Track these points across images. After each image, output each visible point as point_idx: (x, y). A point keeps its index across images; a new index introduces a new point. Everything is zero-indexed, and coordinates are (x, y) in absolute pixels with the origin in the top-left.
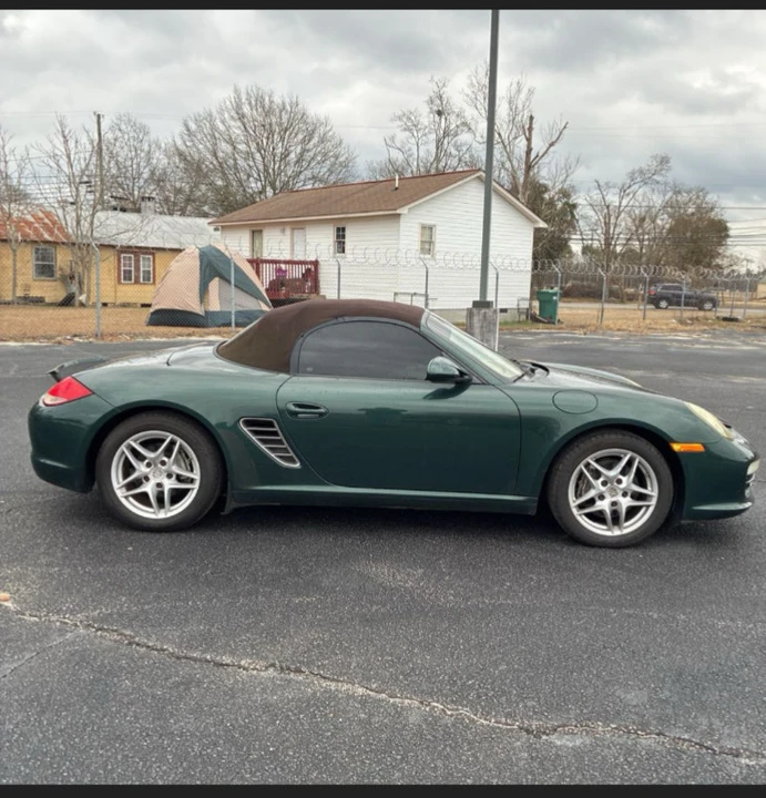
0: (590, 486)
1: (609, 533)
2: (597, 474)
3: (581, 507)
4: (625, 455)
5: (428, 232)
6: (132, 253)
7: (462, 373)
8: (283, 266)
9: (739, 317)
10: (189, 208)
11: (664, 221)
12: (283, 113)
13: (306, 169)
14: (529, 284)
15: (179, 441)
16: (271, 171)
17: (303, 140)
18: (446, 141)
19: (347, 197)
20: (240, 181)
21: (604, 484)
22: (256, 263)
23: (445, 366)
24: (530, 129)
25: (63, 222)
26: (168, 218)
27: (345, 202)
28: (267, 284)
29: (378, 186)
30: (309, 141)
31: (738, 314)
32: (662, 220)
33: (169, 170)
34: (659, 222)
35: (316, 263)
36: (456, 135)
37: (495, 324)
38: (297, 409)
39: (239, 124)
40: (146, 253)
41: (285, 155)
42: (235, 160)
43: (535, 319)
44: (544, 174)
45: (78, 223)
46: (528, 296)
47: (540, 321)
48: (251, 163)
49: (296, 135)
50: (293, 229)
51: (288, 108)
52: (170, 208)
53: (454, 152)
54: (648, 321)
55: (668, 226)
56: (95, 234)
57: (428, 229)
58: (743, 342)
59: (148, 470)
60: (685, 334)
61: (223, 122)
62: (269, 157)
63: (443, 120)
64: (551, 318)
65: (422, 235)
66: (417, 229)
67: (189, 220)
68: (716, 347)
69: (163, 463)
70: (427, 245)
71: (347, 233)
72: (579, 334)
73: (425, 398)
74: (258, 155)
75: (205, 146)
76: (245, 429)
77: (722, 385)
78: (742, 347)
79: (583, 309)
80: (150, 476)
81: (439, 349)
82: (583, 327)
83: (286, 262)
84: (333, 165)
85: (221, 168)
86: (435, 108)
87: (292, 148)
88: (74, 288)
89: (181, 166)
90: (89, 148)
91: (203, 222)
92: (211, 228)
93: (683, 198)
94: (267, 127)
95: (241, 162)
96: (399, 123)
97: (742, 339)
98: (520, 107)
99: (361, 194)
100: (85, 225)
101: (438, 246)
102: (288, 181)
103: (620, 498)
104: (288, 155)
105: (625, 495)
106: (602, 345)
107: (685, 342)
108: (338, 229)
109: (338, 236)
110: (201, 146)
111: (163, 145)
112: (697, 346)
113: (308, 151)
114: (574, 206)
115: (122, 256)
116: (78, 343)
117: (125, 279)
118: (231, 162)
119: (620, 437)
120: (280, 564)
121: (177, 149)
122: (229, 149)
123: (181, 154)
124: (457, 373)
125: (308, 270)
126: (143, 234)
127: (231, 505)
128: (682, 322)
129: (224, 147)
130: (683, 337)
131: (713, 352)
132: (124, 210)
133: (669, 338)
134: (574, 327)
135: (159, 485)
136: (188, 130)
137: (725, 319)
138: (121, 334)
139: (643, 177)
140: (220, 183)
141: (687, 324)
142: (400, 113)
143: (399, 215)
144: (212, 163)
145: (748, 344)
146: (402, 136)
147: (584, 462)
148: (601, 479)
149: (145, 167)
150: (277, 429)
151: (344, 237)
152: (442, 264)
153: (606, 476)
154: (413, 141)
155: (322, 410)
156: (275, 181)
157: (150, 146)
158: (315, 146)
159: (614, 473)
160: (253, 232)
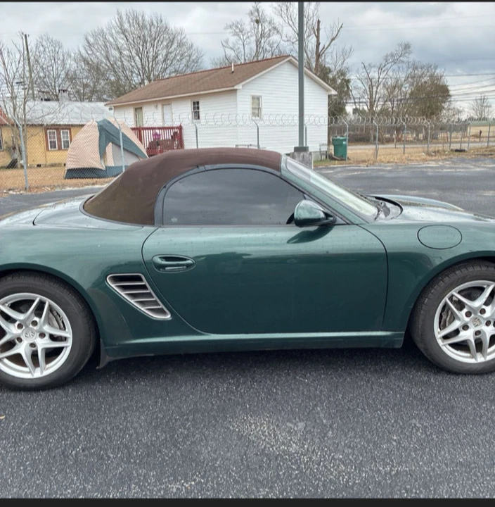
0: (454, 318)
1: (472, 361)
2: (461, 306)
3: (446, 337)
4: (488, 286)
5: (256, 101)
6: (54, 129)
7: (327, 215)
8: (158, 131)
9: (466, 149)
10: (94, 97)
11: (407, 89)
12: (152, 27)
13: (170, 65)
14: (326, 134)
15: (48, 302)
16: (146, 68)
17: (167, 46)
18: (262, 41)
19: (199, 81)
20: (126, 77)
21: (468, 314)
22: (139, 130)
23: (310, 210)
24: (318, 29)
25: (5, 110)
26: (79, 104)
27: (197, 84)
28: (147, 145)
29: (219, 72)
30: (171, 46)
31: (465, 146)
32: (406, 88)
33: (78, 72)
34: (403, 89)
35: (180, 128)
36: (269, 36)
37: (311, 163)
38: (164, 262)
39: (122, 36)
40: (65, 129)
41: (155, 57)
42: (122, 62)
43: (331, 158)
44: (329, 61)
45: (15, 110)
46: (326, 142)
47: (335, 159)
48: (133, 64)
49: (162, 43)
50: (163, 105)
51: (155, 23)
52: (81, 97)
53: (268, 48)
54: (406, 155)
55: (409, 91)
56: (28, 117)
57: (257, 99)
58: (474, 165)
59: (19, 331)
60: (433, 163)
61: (112, 36)
62: (145, 60)
63: (260, 26)
64: (342, 156)
65: (253, 104)
66: (249, 100)
67: (93, 104)
68: (458, 170)
69: (35, 323)
70: (257, 110)
71: (201, 106)
72: (363, 166)
73: (288, 242)
74: (137, 57)
75: (101, 53)
76: (113, 286)
77: (478, 199)
78: (476, 169)
79: (360, 149)
80: (23, 337)
81: (302, 192)
82: (364, 161)
83: (159, 128)
84: (188, 61)
85: (113, 68)
86: (254, 18)
87: (160, 52)
88: (16, 155)
89: (87, 67)
90: (18, 56)
91: (101, 105)
92: (107, 108)
93: (419, 72)
94: (142, 37)
95: (126, 63)
96: (230, 30)
97: (474, 164)
98: (311, 14)
99: (208, 78)
100: (20, 111)
101: (264, 111)
102: (159, 75)
103: (484, 328)
104: (157, 57)
105: (488, 324)
106: (381, 173)
107: (436, 168)
108: (194, 103)
109: (194, 108)
110: (98, 54)
111: (73, 55)
112: (445, 170)
113: (171, 53)
114: (348, 81)
115: (48, 131)
116: (11, 194)
117: (51, 147)
118: (119, 63)
119: (484, 269)
120: (156, 428)
121: (82, 56)
122: (117, 54)
123: (85, 60)
124: (322, 215)
125: (175, 133)
126: (61, 115)
127: (105, 359)
128: (428, 154)
129: (115, 53)
130: (433, 164)
131: (457, 174)
132: (47, 100)
133: (424, 166)
134: (358, 162)
135: (33, 345)
136: (89, 43)
137: (457, 151)
138: (44, 186)
139: (393, 59)
140: (113, 78)
141: (432, 156)
142: (231, 23)
143: (236, 90)
144: (106, 65)
145: (479, 167)
146: (233, 39)
147: (449, 295)
148: (465, 310)
149: (61, 71)
150: (145, 282)
151: (198, 108)
152: (268, 123)
153: (470, 307)
154: (240, 42)
155: (189, 262)
156: (150, 74)
157: (63, 56)
158: (175, 49)
159: (478, 303)
160: (136, 109)
